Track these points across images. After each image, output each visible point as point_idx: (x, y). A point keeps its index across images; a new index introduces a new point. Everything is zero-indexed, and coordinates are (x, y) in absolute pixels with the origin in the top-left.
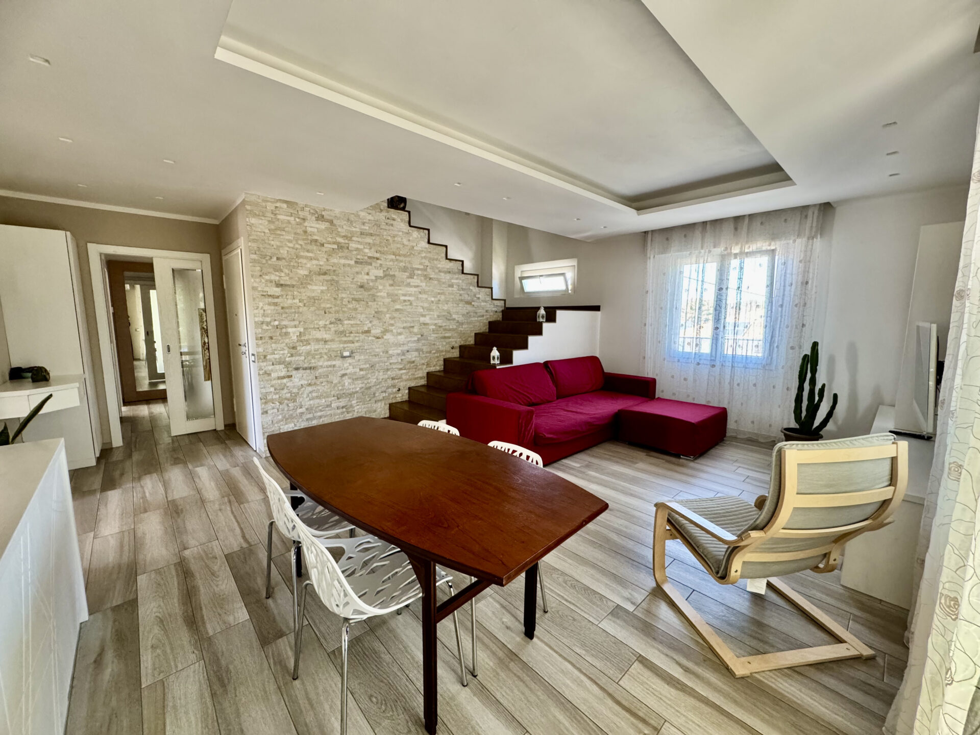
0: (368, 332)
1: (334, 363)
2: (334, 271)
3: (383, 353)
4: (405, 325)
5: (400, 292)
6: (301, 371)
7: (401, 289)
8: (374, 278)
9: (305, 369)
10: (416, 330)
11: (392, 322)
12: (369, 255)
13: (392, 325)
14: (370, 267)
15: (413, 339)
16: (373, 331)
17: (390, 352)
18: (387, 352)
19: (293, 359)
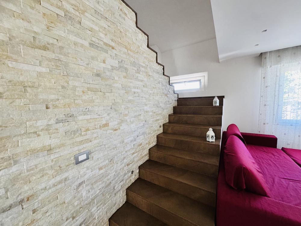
0: (106, 125)
3: (120, 143)
4: (135, 114)
7: (132, 82)
8: (110, 68)
13: (126, 115)
14: (106, 55)
15: (140, 125)
16: (110, 124)
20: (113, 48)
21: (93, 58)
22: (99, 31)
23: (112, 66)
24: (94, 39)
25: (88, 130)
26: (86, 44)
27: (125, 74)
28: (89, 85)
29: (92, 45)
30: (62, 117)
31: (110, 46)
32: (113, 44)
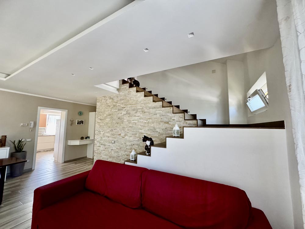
0: (120, 135)
1: (110, 145)
2: (112, 114)
3: (124, 144)
4: (133, 133)
5: (132, 119)
6: (102, 145)
8: (123, 115)
9: (103, 145)
10: (137, 136)
11: (128, 132)
12: (122, 107)
13: (128, 133)
14: (122, 111)
15: (136, 140)
18: (126, 144)
19: (101, 141)
21: (118, 114)
22: (121, 105)
24: (119, 108)
25: (115, 135)
26: (117, 110)
27: (129, 115)
28: (116, 122)
30: (111, 130)
32: (124, 106)
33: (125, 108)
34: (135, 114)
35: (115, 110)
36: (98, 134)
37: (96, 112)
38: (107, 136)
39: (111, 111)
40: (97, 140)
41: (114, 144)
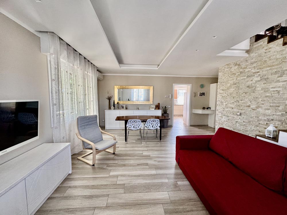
0: (249, 106)
1: (234, 116)
2: (238, 82)
3: (256, 117)
6: (225, 116)
7: (271, 85)
8: (255, 82)
11: (263, 102)
12: (253, 72)
13: (263, 104)
14: (254, 77)
15: (278, 114)
16: (251, 106)
17: (260, 118)
18: (258, 117)
19: (224, 112)
20: (258, 72)
21: (247, 81)
22: (251, 69)
23: (256, 81)
24: (249, 74)
25: (242, 106)
26: (245, 77)
28: (244, 91)
29: (247, 77)
30: (236, 100)
31: (256, 72)
32: (258, 70)
33: (259, 73)
34: (278, 79)
35: (242, 78)
36: (220, 105)
37: (218, 83)
38: (230, 107)
39: (236, 79)
40: (219, 110)
41: (240, 117)
